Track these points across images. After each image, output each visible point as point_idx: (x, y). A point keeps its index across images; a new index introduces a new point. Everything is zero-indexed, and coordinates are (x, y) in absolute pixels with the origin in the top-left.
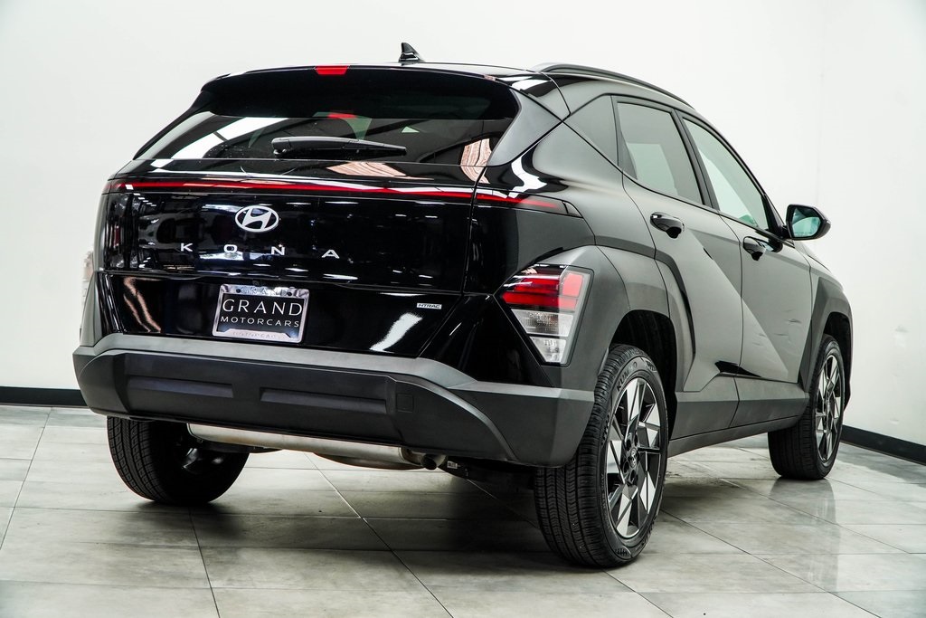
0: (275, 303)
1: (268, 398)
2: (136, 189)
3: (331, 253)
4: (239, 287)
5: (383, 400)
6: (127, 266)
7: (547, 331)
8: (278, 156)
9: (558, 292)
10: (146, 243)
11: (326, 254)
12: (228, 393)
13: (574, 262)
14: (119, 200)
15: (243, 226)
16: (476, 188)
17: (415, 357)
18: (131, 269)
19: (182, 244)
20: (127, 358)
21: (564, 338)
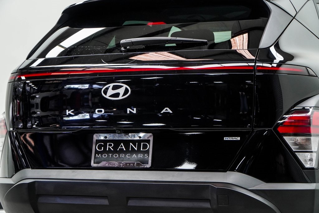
0: (131, 144)
1: (131, 203)
2: (27, 79)
3: (167, 110)
4: (106, 135)
5: (208, 200)
6: (25, 127)
7: (304, 148)
8: (125, 51)
9: (310, 124)
10: (35, 113)
11: (164, 111)
12: (105, 202)
13: (316, 105)
14: (18, 86)
15: (107, 97)
16: (255, 63)
17: (226, 171)
18: (28, 129)
19: (67, 111)
20: (36, 185)
21: (315, 152)
